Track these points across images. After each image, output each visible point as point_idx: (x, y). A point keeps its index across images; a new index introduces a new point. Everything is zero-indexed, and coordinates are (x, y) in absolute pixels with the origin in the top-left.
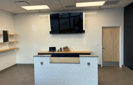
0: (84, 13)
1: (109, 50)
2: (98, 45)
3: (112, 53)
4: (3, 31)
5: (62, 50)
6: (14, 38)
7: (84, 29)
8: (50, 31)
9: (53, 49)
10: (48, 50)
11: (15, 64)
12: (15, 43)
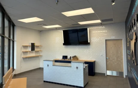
0: (88, 29)
1: (113, 61)
2: (102, 56)
3: (116, 63)
4: (31, 43)
5: (72, 58)
6: (39, 48)
7: (89, 42)
8: (63, 43)
9: (65, 57)
10: (62, 58)
11: (39, 67)
12: (40, 51)
